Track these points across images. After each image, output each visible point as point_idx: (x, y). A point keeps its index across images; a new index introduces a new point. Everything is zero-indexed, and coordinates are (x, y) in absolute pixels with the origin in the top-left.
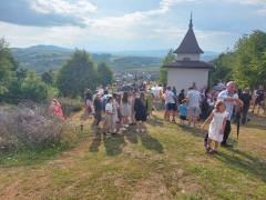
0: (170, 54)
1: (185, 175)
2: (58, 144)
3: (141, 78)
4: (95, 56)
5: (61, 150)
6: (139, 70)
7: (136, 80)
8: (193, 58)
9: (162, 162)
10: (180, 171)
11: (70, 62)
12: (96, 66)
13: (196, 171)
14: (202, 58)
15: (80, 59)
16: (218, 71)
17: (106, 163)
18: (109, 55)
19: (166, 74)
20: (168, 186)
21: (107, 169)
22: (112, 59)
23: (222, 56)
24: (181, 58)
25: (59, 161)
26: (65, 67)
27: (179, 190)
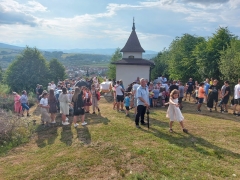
0: (117, 52)
1: (132, 157)
2: (10, 140)
3: (93, 73)
4: (47, 53)
5: (13, 146)
6: (91, 67)
7: (88, 75)
8: (136, 56)
9: (113, 148)
10: (129, 155)
11: (20, 59)
12: (47, 63)
13: (142, 153)
14: (144, 56)
15: (31, 56)
16: (157, 68)
17: (60, 155)
18: (61, 53)
19: (114, 69)
20: (118, 169)
21: (61, 160)
22: (64, 56)
23: (160, 54)
24: (127, 56)
25: (11, 157)
26: (15, 64)
27: (127, 171)
